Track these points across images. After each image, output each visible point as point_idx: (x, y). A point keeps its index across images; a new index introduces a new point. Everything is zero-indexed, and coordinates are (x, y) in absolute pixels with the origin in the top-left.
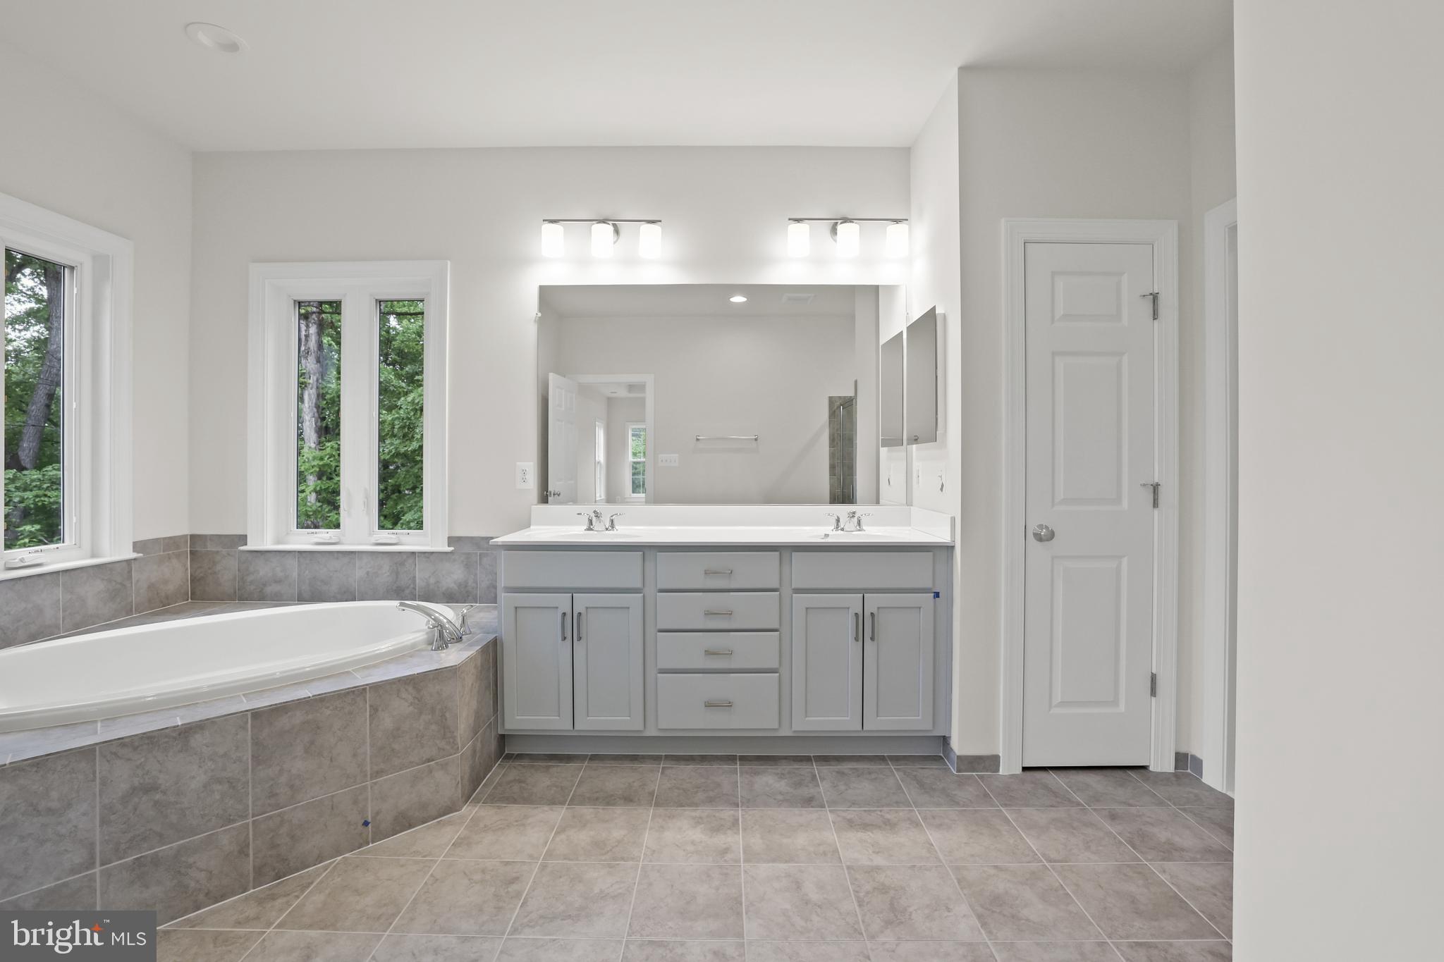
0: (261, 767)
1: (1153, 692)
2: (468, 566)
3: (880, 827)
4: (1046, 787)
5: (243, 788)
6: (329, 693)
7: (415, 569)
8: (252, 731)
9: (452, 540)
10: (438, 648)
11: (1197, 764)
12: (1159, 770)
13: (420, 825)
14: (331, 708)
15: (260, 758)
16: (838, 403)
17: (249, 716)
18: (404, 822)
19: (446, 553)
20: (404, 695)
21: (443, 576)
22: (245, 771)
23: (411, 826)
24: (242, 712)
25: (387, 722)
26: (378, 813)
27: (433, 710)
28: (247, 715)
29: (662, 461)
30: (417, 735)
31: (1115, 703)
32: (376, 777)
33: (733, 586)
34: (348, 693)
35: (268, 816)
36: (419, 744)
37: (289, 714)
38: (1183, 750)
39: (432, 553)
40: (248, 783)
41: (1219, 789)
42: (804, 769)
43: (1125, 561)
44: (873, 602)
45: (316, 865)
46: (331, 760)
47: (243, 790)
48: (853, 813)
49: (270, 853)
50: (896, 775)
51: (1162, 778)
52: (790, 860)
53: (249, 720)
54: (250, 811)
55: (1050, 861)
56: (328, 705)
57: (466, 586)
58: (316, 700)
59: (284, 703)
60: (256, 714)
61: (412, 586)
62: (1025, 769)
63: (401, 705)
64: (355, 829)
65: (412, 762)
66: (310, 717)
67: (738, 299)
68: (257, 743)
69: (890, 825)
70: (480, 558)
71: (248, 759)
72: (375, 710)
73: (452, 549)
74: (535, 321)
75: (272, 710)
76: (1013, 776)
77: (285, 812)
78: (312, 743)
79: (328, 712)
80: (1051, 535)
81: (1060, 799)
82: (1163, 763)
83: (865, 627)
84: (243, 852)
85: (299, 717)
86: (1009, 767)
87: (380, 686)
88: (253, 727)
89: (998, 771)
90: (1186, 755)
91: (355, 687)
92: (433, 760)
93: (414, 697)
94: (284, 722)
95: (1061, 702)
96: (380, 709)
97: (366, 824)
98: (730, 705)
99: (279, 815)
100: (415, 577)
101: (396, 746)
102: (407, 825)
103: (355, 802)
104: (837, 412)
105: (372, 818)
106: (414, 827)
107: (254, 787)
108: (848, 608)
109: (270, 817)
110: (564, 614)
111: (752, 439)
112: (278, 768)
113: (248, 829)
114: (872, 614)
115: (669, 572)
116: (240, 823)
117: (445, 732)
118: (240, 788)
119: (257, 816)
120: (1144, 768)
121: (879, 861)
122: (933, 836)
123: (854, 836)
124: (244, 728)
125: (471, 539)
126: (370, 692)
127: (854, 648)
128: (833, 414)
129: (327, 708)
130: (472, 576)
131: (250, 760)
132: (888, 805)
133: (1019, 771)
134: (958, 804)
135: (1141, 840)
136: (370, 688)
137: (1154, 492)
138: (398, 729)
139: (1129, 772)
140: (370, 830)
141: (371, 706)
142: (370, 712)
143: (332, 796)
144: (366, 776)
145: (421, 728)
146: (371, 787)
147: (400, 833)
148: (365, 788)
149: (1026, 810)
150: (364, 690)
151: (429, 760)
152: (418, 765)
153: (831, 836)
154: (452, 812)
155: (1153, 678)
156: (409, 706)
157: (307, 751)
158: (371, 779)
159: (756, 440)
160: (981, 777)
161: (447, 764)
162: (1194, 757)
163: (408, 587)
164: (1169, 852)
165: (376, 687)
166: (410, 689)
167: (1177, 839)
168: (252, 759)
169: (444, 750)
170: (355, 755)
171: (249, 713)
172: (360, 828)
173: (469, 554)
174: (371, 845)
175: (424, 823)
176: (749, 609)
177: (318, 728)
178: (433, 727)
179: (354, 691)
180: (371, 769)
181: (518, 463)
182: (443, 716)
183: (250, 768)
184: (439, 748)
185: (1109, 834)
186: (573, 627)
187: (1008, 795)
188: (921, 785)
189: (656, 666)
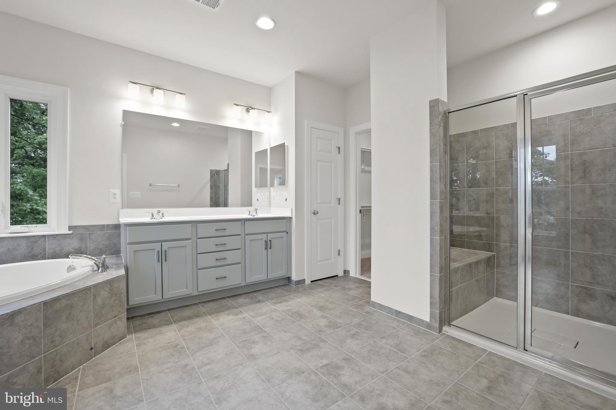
0: (47, 329)
1: (339, 255)
2: (81, 240)
3: (284, 302)
4: (318, 284)
5: (39, 340)
6: (76, 290)
7: (45, 244)
8: (43, 312)
9: (70, 228)
10: (102, 271)
11: (348, 272)
12: (341, 276)
13: (112, 346)
14: (77, 297)
15: (47, 324)
16: (214, 173)
17: (42, 305)
18: (106, 346)
19: (68, 234)
20: (106, 289)
21: (65, 246)
22: (41, 332)
23: (109, 347)
24: (39, 303)
25: (100, 301)
26: (96, 343)
27: (116, 294)
28: (41, 304)
29: (131, 195)
30: (111, 306)
31: (331, 259)
32: (95, 327)
33: (226, 234)
34: (84, 289)
35: (50, 352)
36: (111, 310)
37: (60, 302)
38: (345, 269)
39: (57, 235)
40: (42, 337)
41: (354, 276)
42: (251, 295)
43: (333, 220)
44: (270, 236)
45: (71, 372)
46: (78, 322)
47: (39, 341)
48: (274, 301)
49: (51, 370)
50: (279, 290)
51: (341, 277)
52: (265, 314)
53: (42, 307)
54: (43, 351)
55: (328, 297)
56: (76, 296)
57: (80, 250)
58: (71, 294)
59: (58, 296)
60: (45, 303)
61: (43, 253)
62: (311, 282)
63: (104, 293)
64: (87, 352)
65: (109, 318)
66: (69, 302)
67: (176, 125)
68: (46, 317)
69: (287, 301)
70: (89, 235)
71: (41, 326)
72: (95, 296)
73: (71, 232)
74: (121, 125)
75: (53, 300)
76: (309, 284)
77: (58, 349)
78: (70, 314)
79: (76, 299)
80: (318, 213)
81: (323, 286)
82: (341, 274)
83: (268, 245)
84: (39, 372)
85: (64, 302)
86: (308, 282)
87: (96, 285)
88: (44, 309)
89: (305, 283)
90: (346, 270)
91: (87, 287)
92: (117, 317)
93: (110, 290)
94: (57, 306)
95: (320, 261)
96: (97, 296)
97: (92, 349)
98: (225, 277)
99: (55, 351)
100: (45, 248)
101: (103, 312)
102: (107, 347)
103: (87, 340)
104: (214, 176)
105: (94, 346)
106: (110, 347)
107: (44, 339)
108: (263, 239)
109: (52, 353)
110: (158, 251)
111: (177, 186)
112: (55, 328)
113: (41, 360)
114: (270, 240)
115: (203, 231)
116: (38, 358)
117: (121, 304)
118: (38, 340)
119: (46, 353)
120: (337, 276)
121: (289, 308)
122: (298, 300)
123: (279, 305)
124: (40, 311)
125: (84, 227)
126: (93, 289)
127: (264, 252)
128: (212, 177)
129: (76, 297)
130: (84, 245)
131: (42, 327)
132: (282, 297)
133: (310, 282)
134: (300, 292)
135: (344, 289)
136: (93, 286)
137: (339, 200)
138: (104, 304)
139: (334, 277)
140: (93, 351)
141: (93, 295)
142: (93, 297)
143: (78, 338)
144: (91, 327)
145: (112, 303)
146: (93, 332)
147: (105, 351)
148: (91, 332)
149: (317, 290)
150: (91, 287)
151: (115, 317)
152: (111, 319)
153: (273, 307)
154: (124, 339)
155: (339, 251)
156: (108, 294)
157: (67, 318)
158: (94, 328)
159: (179, 186)
160: (302, 286)
161: (121, 318)
162: (347, 270)
163: (40, 254)
164: (350, 289)
165: (95, 286)
166: (108, 286)
167: (350, 287)
168: (43, 326)
169: (120, 311)
170: (87, 318)
171: (42, 303)
172: (89, 351)
173: (82, 234)
174: (94, 358)
175: (114, 345)
176: (232, 242)
177: (72, 307)
178: (117, 302)
179: (86, 288)
180: (94, 323)
181: (111, 190)
182: (120, 297)
183: (42, 330)
184: (119, 311)
185: (337, 289)
186: (162, 257)
187: (310, 288)
188: (288, 291)
189: (197, 267)
